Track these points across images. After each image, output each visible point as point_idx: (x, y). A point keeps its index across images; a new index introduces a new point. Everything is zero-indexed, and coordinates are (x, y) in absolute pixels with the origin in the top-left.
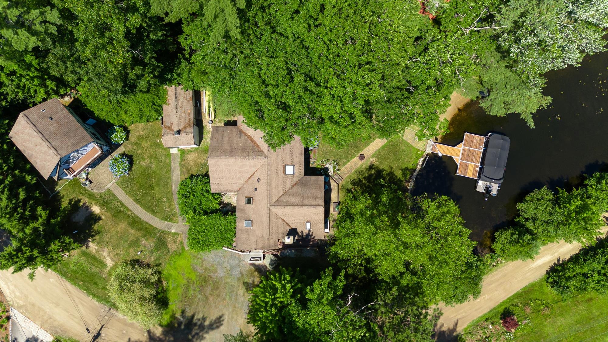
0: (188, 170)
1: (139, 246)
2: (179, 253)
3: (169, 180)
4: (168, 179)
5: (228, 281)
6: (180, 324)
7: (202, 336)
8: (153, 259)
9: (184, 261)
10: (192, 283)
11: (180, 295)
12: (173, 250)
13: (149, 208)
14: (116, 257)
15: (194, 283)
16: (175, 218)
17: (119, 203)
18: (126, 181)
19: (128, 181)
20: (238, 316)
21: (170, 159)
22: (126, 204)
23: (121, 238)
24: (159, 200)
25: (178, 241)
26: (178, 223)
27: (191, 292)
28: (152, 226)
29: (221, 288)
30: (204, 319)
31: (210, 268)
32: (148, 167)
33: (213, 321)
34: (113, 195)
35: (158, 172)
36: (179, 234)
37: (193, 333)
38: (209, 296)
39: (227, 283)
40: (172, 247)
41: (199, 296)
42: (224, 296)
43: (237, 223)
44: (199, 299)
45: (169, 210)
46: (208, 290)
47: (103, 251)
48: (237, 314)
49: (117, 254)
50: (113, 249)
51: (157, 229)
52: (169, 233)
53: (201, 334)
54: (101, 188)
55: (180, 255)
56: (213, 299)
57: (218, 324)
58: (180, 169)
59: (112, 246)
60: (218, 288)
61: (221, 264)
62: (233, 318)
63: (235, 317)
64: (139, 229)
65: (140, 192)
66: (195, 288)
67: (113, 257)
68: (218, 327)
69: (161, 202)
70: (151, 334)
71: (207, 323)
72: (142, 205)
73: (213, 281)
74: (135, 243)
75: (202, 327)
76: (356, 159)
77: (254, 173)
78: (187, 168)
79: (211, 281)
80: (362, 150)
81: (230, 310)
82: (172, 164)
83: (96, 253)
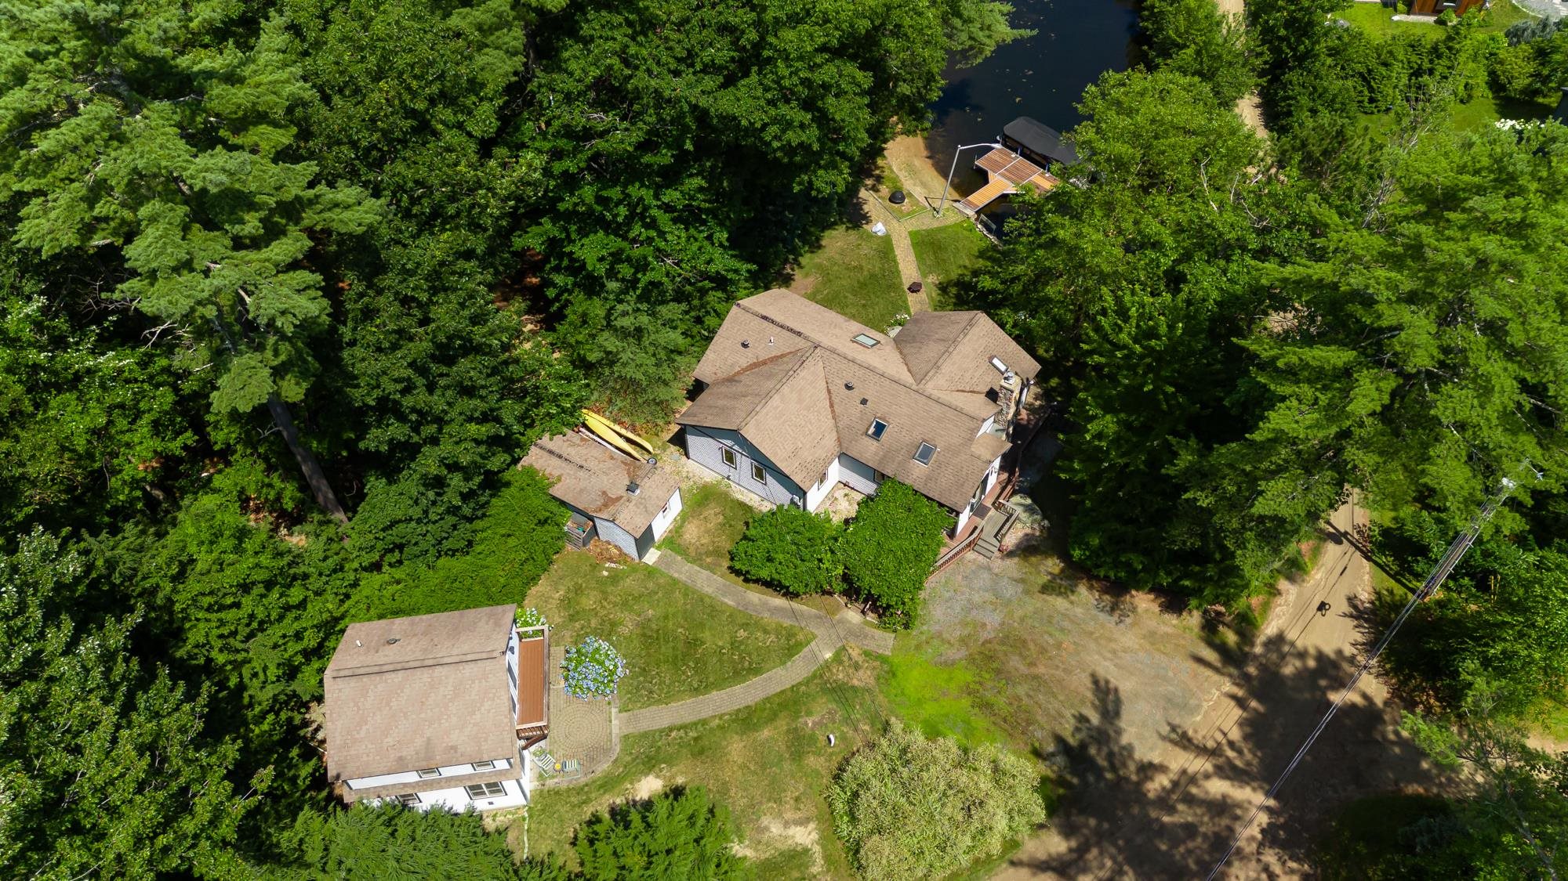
0: (716, 553)
1: (812, 739)
2: (888, 672)
3: (707, 600)
4: (702, 600)
5: (1019, 613)
6: (1062, 782)
7: (1124, 748)
8: (867, 728)
9: (915, 673)
10: (978, 687)
11: (993, 728)
12: (872, 681)
13: (736, 673)
14: (802, 806)
15: (981, 684)
16: (800, 637)
17: (673, 734)
18: (637, 688)
19: (640, 683)
20: (1115, 640)
21: (662, 574)
22: (689, 719)
23: (763, 767)
24: (734, 644)
25: (860, 660)
26: (815, 637)
27: (1001, 702)
28: (782, 692)
29: (1026, 636)
30: (1082, 719)
31: (966, 632)
32: (644, 625)
33: (1097, 702)
34: (645, 735)
35: (671, 610)
36: (844, 648)
37: (1105, 764)
38: (1035, 671)
39: (1022, 620)
40: (863, 678)
41: (1021, 690)
42: (1051, 641)
43: (907, 482)
44: (1029, 696)
45: (773, 637)
46: (1015, 663)
47: (767, 829)
48: (1110, 640)
49: (797, 799)
50: (779, 801)
51: (800, 684)
52: (827, 665)
53: (1116, 749)
54: (606, 751)
55: (894, 675)
56: (1046, 666)
57: (1111, 697)
58: (701, 566)
59: (769, 800)
60: (1025, 641)
61: (971, 607)
62: (1114, 652)
63: (1113, 645)
64: (773, 717)
65: (684, 673)
66: (992, 688)
67: (798, 815)
68: (1118, 702)
69: (741, 643)
70: (1054, 864)
71: (1095, 719)
72: (718, 685)
73: (1003, 642)
74: (799, 745)
75: (1101, 737)
76: (911, 298)
77: (829, 391)
78: (708, 554)
79: (997, 647)
80: (901, 283)
81: (1093, 646)
82: (676, 575)
83: (757, 850)
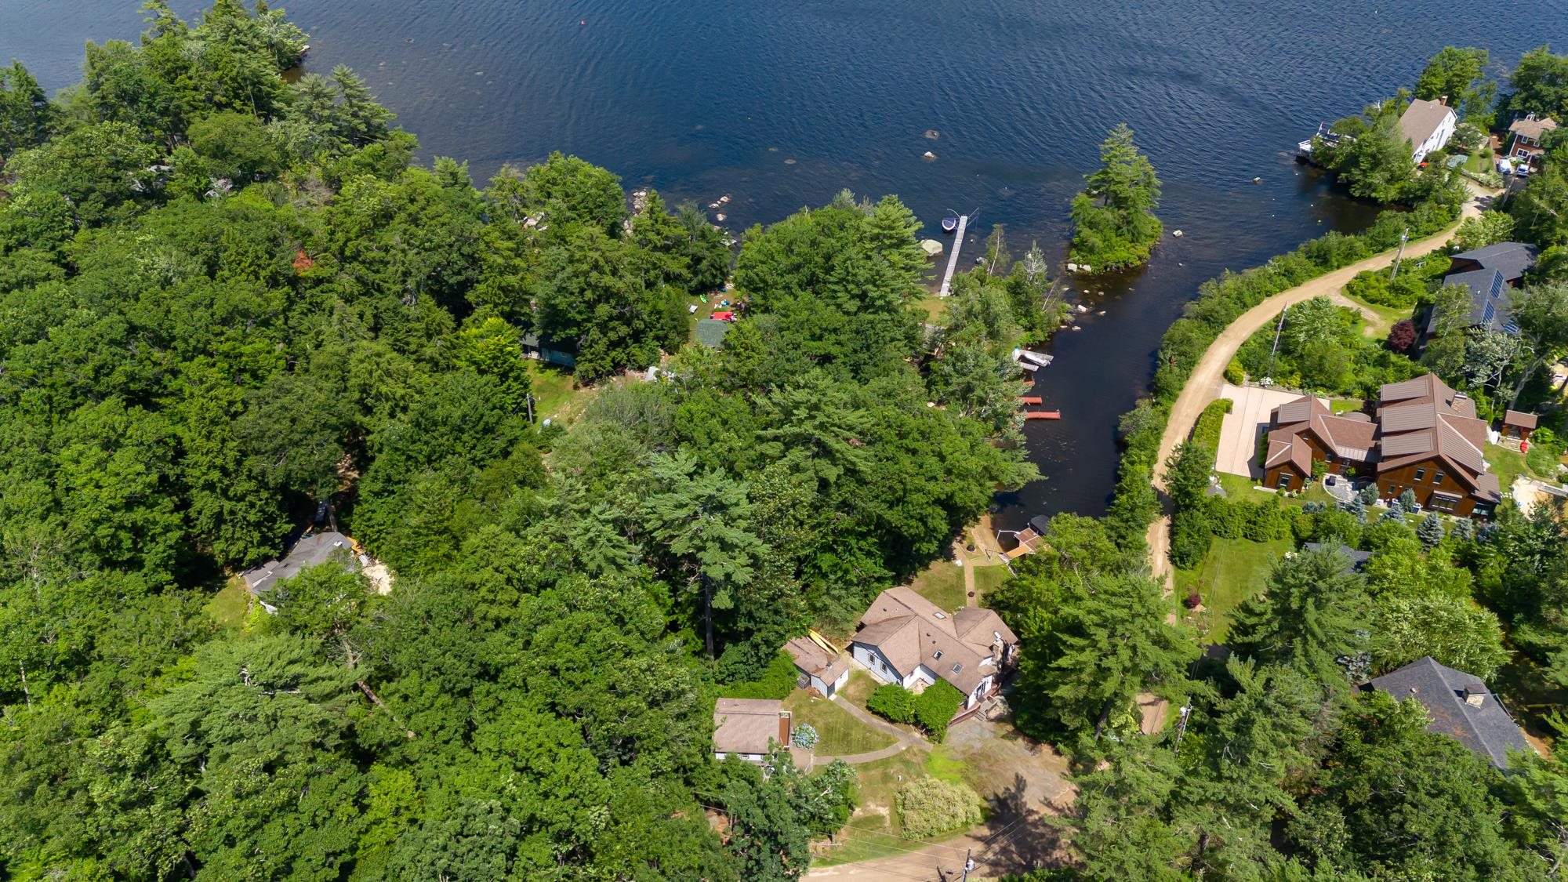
0: (861, 700)
1: (892, 777)
2: (928, 759)
3: (855, 718)
4: (852, 718)
5: (990, 745)
6: (993, 810)
7: (1022, 802)
8: (916, 777)
9: (939, 761)
11: (967, 783)
12: (921, 761)
13: (865, 749)
15: (967, 769)
16: (893, 739)
18: (823, 748)
19: (824, 745)
20: (1030, 762)
21: (837, 705)
23: (871, 784)
24: (864, 738)
25: (917, 752)
26: (899, 740)
27: (974, 777)
28: (882, 759)
29: (991, 754)
30: (1008, 789)
31: (965, 748)
32: (827, 723)
33: (1016, 784)
35: (839, 720)
36: (911, 747)
37: (1013, 807)
38: (991, 768)
40: (917, 759)
41: (983, 775)
42: (1001, 758)
43: (949, 681)
44: (987, 777)
45: (881, 738)
46: (984, 764)
47: (869, 806)
48: (1027, 761)
49: (883, 798)
50: (876, 797)
51: (889, 757)
52: (903, 752)
53: (1019, 802)
56: (996, 767)
57: (1022, 783)
58: (854, 704)
59: (872, 796)
61: (970, 739)
62: (1028, 766)
64: (876, 767)
65: (842, 745)
66: (972, 771)
67: (882, 803)
68: (1025, 785)
69: (867, 738)
70: (983, 838)
71: (1013, 790)
72: (855, 752)
73: (980, 755)
74: (886, 779)
75: (1014, 797)
76: (969, 599)
77: (919, 636)
78: (858, 699)
80: (964, 591)
81: (1019, 762)
82: (842, 706)
83: (864, 813)
